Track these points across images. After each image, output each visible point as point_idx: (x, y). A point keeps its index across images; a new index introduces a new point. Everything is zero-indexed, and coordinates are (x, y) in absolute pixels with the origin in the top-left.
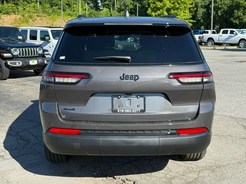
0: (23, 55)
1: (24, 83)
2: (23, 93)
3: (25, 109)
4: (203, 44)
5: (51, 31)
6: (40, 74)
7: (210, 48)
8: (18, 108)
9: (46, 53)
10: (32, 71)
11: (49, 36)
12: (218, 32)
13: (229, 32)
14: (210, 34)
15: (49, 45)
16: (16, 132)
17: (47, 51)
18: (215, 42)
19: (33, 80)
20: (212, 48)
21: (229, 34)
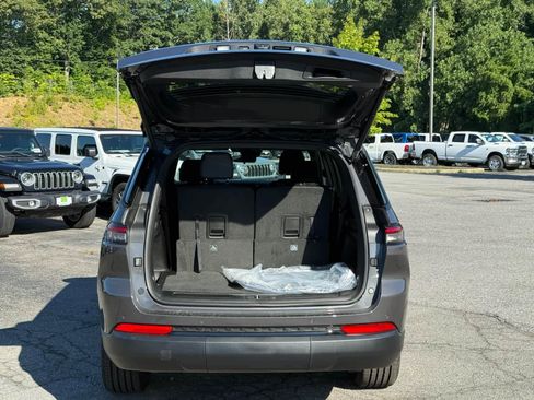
0: (43, 186)
1: (45, 243)
2: (45, 263)
3: (52, 296)
4: (414, 161)
5: (101, 136)
6: (76, 225)
7: (427, 171)
8: (37, 294)
9: (90, 181)
10: (61, 218)
11: (95, 146)
12: (445, 138)
13: (467, 138)
14: (427, 143)
15: (95, 164)
16: (40, 339)
17: (92, 177)
18: (439, 157)
19: (63, 237)
20: (434, 171)
21: (466, 143)
